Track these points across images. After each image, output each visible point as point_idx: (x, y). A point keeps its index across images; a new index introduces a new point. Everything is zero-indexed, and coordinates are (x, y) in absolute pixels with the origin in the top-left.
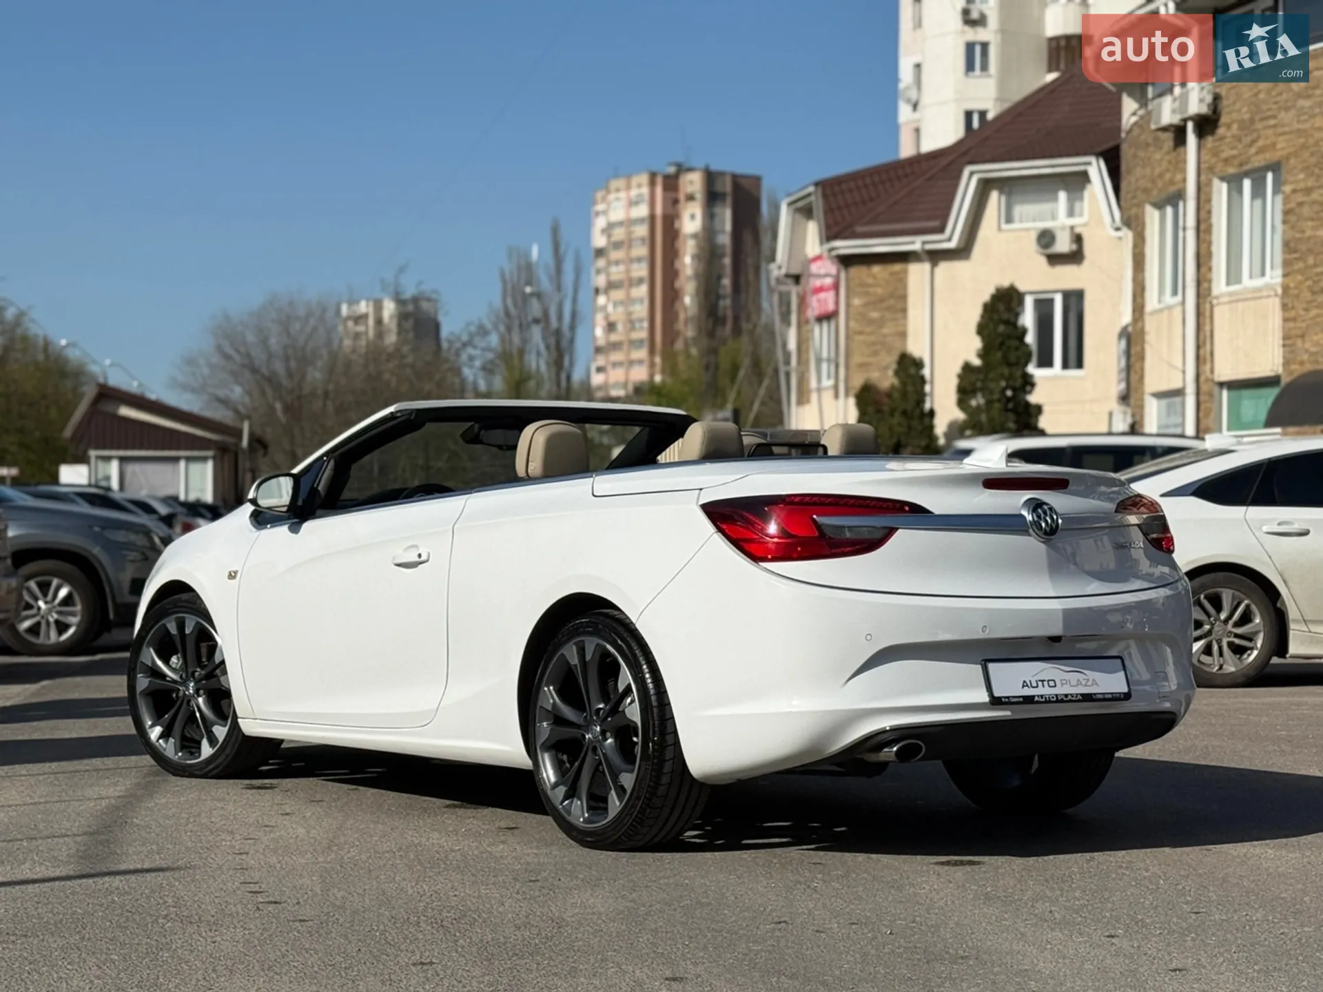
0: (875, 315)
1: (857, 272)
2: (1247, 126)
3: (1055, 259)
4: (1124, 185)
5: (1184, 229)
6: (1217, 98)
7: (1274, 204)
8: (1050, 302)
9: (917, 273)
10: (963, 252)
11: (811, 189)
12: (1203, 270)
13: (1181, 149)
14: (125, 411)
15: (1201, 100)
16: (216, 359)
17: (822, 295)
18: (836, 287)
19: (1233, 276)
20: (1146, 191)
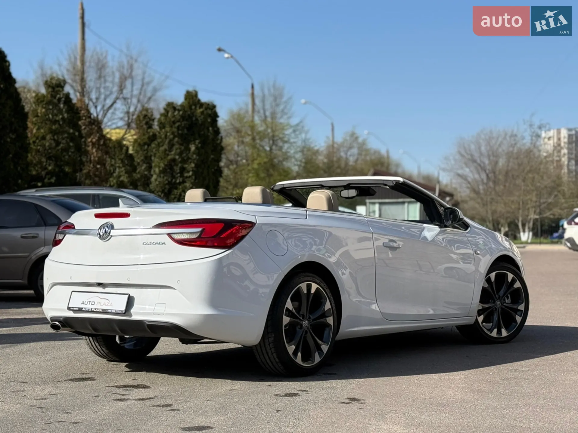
16: (458, 157)
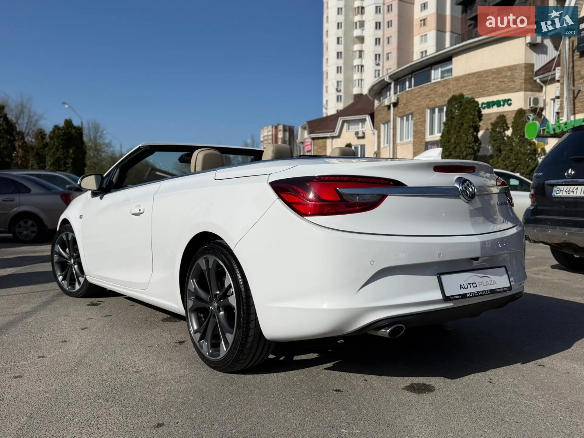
0: (319, 150)
1: (316, 141)
2: (405, 105)
3: (359, 138)
4: (375, 120)
5: (390, 129)
6: (398, 98)
7: (411, 122)
8: (358, 147)
9: (329, 141)
10: (339, 136)
11: (306, 123)
12: (395, 138)
13: (389, 111)
14: (158, 173)
15: (395, 99)
17: (308, 147)
18: (311, 144)
19: (401, 139)
20: (381, 120)
